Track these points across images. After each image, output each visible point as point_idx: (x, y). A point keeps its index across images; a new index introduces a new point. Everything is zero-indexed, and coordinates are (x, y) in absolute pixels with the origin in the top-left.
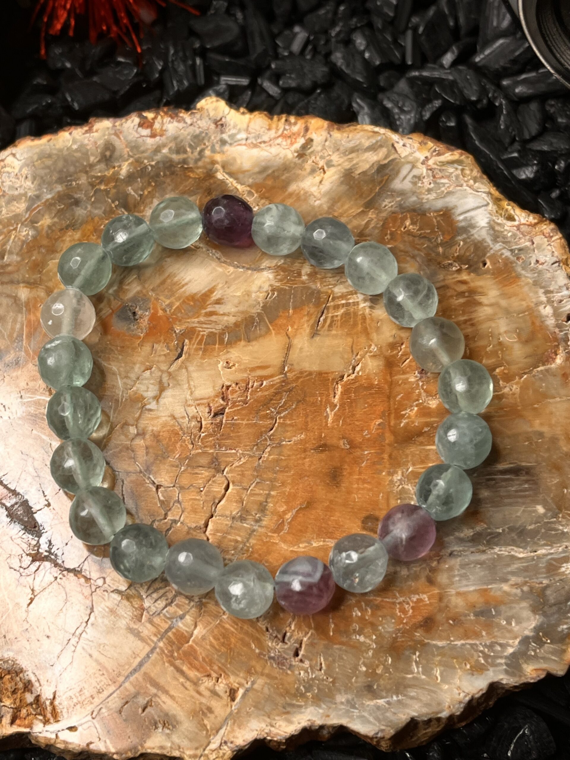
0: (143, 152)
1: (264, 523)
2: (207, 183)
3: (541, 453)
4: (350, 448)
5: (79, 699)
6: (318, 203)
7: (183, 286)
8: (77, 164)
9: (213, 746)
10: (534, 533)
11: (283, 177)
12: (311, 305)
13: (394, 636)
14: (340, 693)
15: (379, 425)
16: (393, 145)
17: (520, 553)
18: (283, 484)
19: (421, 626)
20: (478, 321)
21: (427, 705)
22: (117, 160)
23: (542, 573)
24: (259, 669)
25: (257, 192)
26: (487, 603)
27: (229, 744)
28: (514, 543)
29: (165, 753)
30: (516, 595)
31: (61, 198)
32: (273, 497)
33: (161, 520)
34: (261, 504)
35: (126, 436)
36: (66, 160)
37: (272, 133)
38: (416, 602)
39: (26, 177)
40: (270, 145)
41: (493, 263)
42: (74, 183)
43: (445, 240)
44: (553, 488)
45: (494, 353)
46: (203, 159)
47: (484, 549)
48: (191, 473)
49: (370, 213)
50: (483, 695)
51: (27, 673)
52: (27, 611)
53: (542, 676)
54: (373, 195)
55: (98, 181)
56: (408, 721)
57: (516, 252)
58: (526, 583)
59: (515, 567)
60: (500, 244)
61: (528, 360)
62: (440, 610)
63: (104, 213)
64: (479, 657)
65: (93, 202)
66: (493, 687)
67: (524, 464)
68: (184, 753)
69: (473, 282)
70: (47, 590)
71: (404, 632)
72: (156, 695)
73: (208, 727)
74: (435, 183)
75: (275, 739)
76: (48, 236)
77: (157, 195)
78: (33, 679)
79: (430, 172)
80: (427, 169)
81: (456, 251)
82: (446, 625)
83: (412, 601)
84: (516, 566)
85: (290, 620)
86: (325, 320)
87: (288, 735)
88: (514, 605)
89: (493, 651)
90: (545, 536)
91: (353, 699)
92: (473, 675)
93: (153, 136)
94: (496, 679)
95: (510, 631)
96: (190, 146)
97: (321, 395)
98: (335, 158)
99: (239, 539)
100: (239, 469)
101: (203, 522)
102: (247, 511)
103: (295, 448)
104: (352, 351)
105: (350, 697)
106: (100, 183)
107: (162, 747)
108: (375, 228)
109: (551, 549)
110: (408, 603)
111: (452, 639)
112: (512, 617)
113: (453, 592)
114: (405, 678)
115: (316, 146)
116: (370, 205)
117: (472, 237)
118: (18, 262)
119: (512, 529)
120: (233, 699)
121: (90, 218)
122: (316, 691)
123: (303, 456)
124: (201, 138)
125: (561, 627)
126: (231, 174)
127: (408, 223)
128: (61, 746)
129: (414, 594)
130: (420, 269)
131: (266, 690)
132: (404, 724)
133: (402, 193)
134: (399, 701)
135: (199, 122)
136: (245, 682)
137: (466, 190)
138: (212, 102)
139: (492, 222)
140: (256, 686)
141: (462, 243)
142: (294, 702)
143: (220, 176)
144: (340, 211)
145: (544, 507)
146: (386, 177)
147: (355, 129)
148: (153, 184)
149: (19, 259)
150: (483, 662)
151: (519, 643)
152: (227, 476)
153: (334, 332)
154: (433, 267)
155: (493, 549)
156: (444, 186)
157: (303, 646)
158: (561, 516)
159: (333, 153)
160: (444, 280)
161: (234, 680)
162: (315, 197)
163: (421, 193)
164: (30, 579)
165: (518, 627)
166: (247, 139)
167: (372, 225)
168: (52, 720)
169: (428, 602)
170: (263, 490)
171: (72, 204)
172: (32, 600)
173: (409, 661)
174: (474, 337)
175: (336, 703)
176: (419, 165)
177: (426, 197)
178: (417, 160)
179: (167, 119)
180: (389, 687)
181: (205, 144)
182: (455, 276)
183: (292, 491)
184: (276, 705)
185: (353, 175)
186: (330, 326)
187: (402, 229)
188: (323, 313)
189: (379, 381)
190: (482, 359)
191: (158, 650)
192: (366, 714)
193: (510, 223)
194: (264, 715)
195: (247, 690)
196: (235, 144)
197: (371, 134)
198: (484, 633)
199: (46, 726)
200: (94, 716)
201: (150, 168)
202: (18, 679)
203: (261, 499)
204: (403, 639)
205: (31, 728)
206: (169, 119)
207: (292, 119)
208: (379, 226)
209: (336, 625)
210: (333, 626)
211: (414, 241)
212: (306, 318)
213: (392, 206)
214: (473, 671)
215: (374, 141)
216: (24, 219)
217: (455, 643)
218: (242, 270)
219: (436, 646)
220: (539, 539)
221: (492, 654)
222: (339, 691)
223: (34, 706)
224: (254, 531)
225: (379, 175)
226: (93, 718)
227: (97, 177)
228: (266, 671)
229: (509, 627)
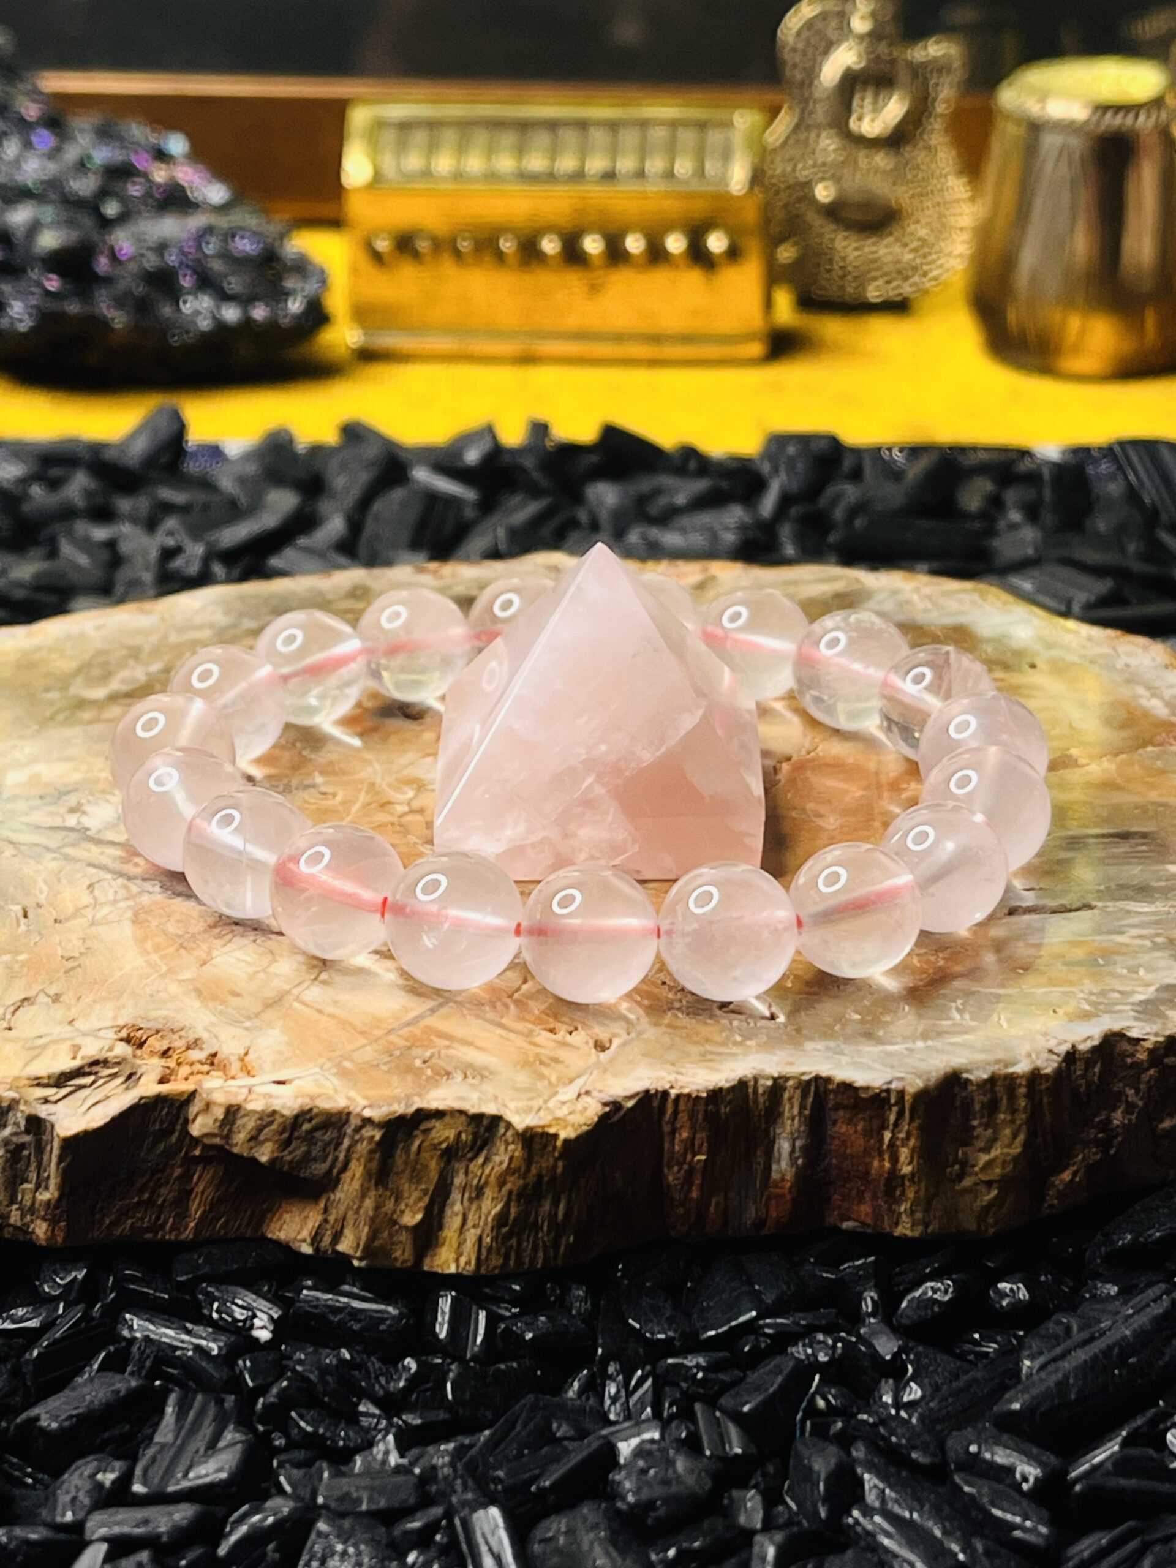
9: (562, 1098)
14: (813, 1041)
17: (1142, 907)
26: (1088, 955)
27: (595, 1093)
30: (1142, 946)
38: (950, 954)
51: (193, 1030)
58: (1159, 935)
59: (1134, 920)
60: (1059, 650)
61: (1125, 742)
64: (1081, 1003)
67: (1134, 829)
68: (505, 1106)
69: (1018, 679)
71: (931, 981)
72: (448, 1047)
73: (553, 1079)
75: (686, 1091)
78: (205, 1036)
82: (1011, 976)
83: (944, 954)
84: (1137, 919)
87: (711, 1087)
89: (1108, 998)
92: (1072, 1021)
93: (438, 578)
94: (1116, 1027)
95: (1136, 979)
107: (461, 1099)
111: (1024, 986)
112: (1138, 966)
113: (1021, 944)
115: (723, 582)
117: (1008, 646)
119: (1121, 886)
120: (601, 1050)
122: (764, 1039)
131: (665, 1040)
134: (929, 1048)
136: (624, 1033)
140: (646, 1037)
142: (722, 1050)
151: (1157, 990)
161: (602, 1032)
165: (1150, 975)
168: (240, 1076)
173: (943, 1008)
175: (805, 1051)
184: (687, 1052)
189: (856, 760)
191: (451, 1004)
192: (865, 1061)
194: (663, 1063)
195: (628, 1041)
198: (1086, 981)
199: (229, 1082)
200: (326, 1068)
205: (200, 1086)
214: (1071, 1018)
219: (994, 994)
221: (1106, 1001)
226: (324, 1071)
228: (665, 1021)
229: (1134, 976)
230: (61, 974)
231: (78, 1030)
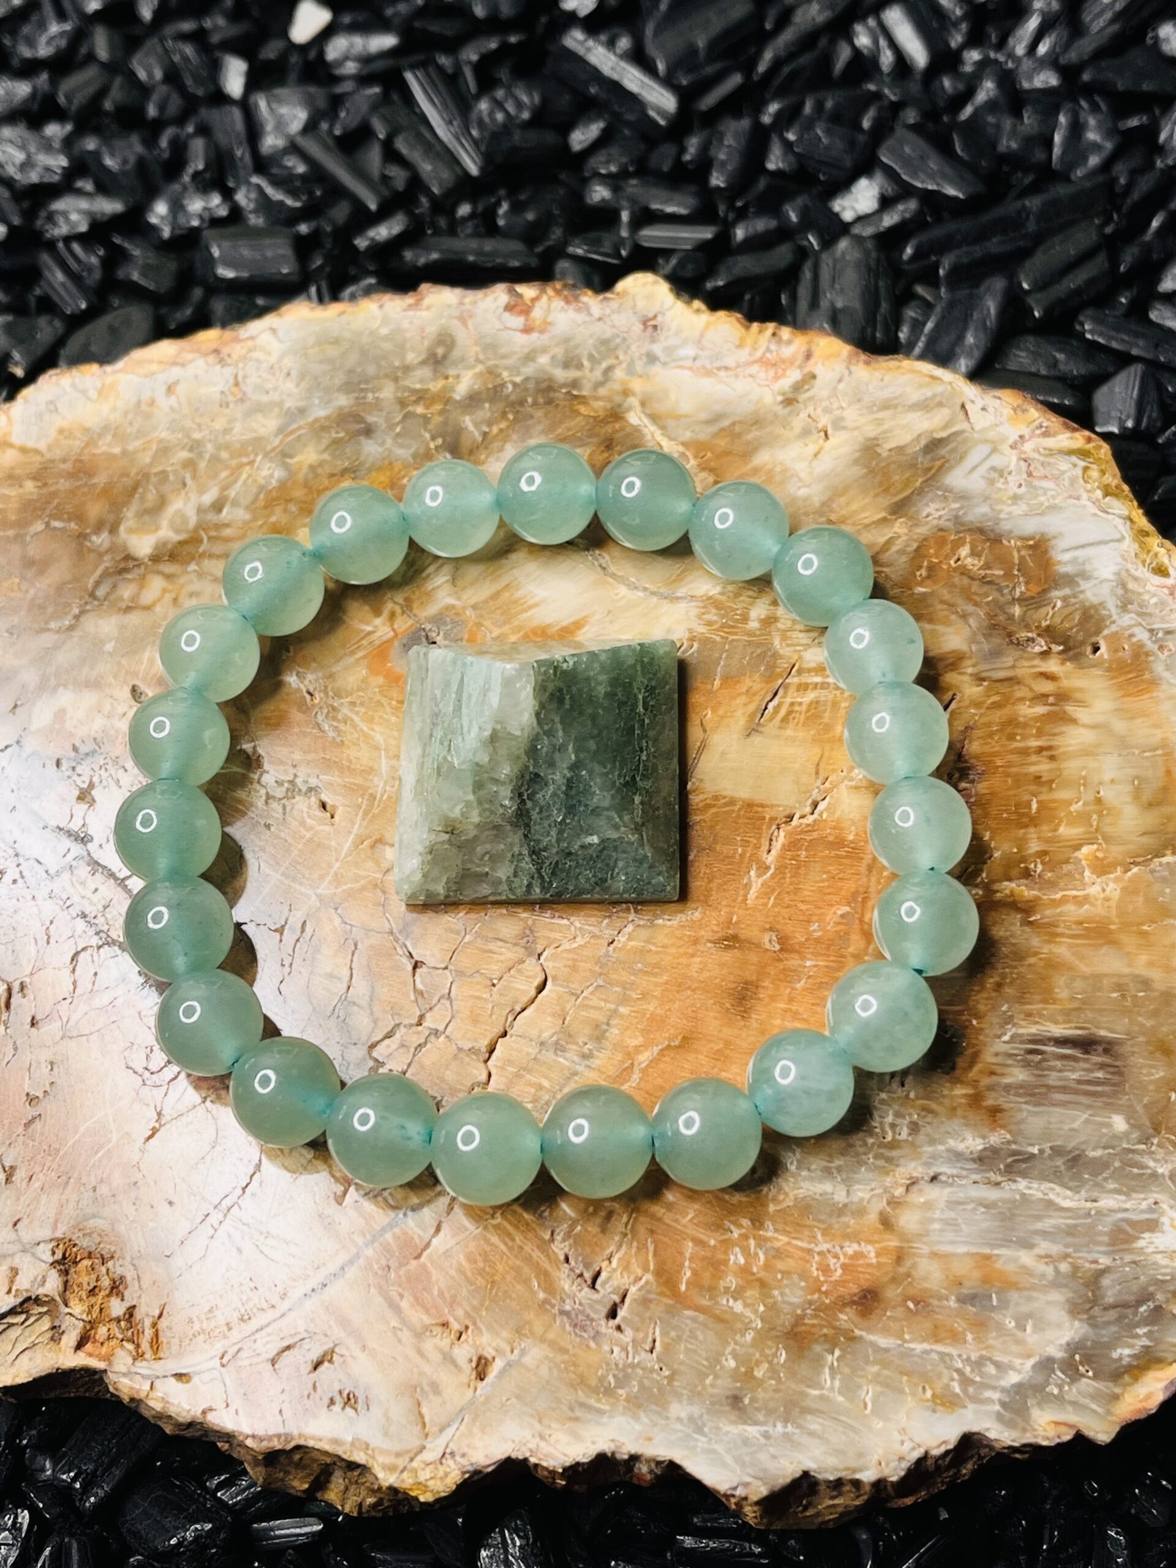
0: (504, 357)
1: (596, 1062)
2: (609, 429)
3: (1140, 1019)
4: (781, 950)
5: (205, 1326)
6: (803, 492)
7: (530, 608)
8: (383, 363)
9: (430, 1455)
10: (1099, 1166)
11: (750, 437)
12: (757, 677)
13: (799, 1312)
14: (680, 1401)
15: (842, 916)
16: (963, 406)
17: (1065, 1198)
18: (644, 996)
19: (853, 1303)
20: (1064, 753)
21: (838, 1452)
22: (455, 363)
23: (1100, 1244)
24: (538, 1328)
25: (696, 457)
26: (986, 1280)
27: (458, 1458)
28: (1056, 1177)
29: (340, 1453)
30: (1043, 1276)
31: (343, 418)
32: (622, 1016)
33: (411, 1025)
34: (597, 1026)
35: (377, 863)
36: (363, 353)
37: (744, 355)
38: (851, 1257)
39: (288, 374)
40: (737, 376)
41: (1114, 650)
42: (370, 396)
43: (1029, 594)
44: (1151, 1087)
45: (1083, 818)
46: (609, 385)
47: (999, 1179)
48: (481, 949)
49: (897, 524)
50: (947, 1452)
51: (121, 1262)
52: (142, 1151)
53: (1067, 1437)
54: (909, 491)
55: (413, 398)
56: (798, 1474)
57: (1160, 635)
58: (1066, 1256)
59: (1049, 1223)
60: (1133, 615)
61: (1145, 840)
62: (894, 1280)
63: (415, 456)
64: (953, 1379)
65: (398, 435)
66: (969, 1442)
67: (1103, 1033)
68: (373, 1458)
69: (1067, 678)
70: (184, 1118)
71: (820, 1309)
72: (342, 1343)
73: (427, 1419)
74: (1030, 485)
75: (545, 1464)
76: (306, 484)
77: (514, 437)
78: (130, 1276)
79: (1023, 465)
80: (1020, 459)
81: (1046, 616)
82: (899, 1312)
83: (845, 1255)
84: (1053, 1221)
85: (612, 1248)
86: (777, 709)
87: (568, 1462)
88: (1034, 1294)
89: (982, 1375)
90: (1119, 1174)
91: (701, 1416)
92: (934, 1411)
93: (527, 330)
94: (975, 1428)
95: (1018, 1342)
96: (591, 357)
97: (745, 843)
98: (851, 415)
99: (546, 1083)
100: (571, 956)
101: (486, 1042)
102: (570, 1036)
103: (678, 933)
104: (817, 773)
105: (696, 1410)
106: (417, 402)
107: (336, 1442)
108: (901, 552)
109: (1125, 1202)
110: (836, 1257)
111: (907, 1337)
112: (1030, 1315)
113: (925, 1250)
114: (806, 1395)
115: (820, 389)
116: (899, 509)
117: (1081, 596)
118: (246, 523)
119: (1057, 1151)
120: (481, 1376)
121: (386, 462)
122: (636, 1389)
123: (690, 951)
124: (612, 345)
125: (1119, 1351)
126: (654, 418)
127: (964, 551)
128: (157, 1406)
129: (851, 1242)
130: (972, 640)
131: (544, 1371)
132: (788, 1480)
133: (963, 496)
134: (787, 1436)
135: (615, 317)
136: (508, 1349)
137: (1084, 506)
138: (644, 285)
139: (1124, 574)
140: (527, 1360)
141: (1059, 604)
142: (592, 1402)
143: (635, 418)
144: (843, 512)
145: (1128, 1120)
146: (938, 463)
147: (899, 368)
148: (511, 416)
149: (247, 516)
150: (957, 1390)
151: (1034, 1366)
152: (545, 964)
153: (789, 732)
154: (997, 641)
155: (1015, 1181)
156: (1045, 494)
157: (628, 1300)
158: (1155, 1141)
159: (850, 404)
160: (1013, 667)
161: (487, 1342)
162: (800, 480)
163: (1000, 501)
164: (159, 1093)
165: (1036, 1336)
166: (695, 359)
167: (895, 548)
168: (148, 1355)
169: (874, 1261)
170: (605, 1001)
171: (359, 433)
172: (154, 1131)
173: (818, 1362)
174: (1052, 781)
175: (667, 1418)
176: (1005, 448)
177: (1007, 509)
178: (1004, 440)
179: (558, 303)
180: (771, 1405)
181: (617, 358)
182: (1036, 662)
183: (659, 1011)
184: (558, 1401)
185: (879, 450)
186: (785, 720)
187: (952, 562)
188: (776, 694)
189: (857, 835)
190: (1059, 825)
191: (361, 1261)
192: (720, 1448)
193: (1158, 580)
194: (532, 1416)
195: (509, 1365)
196: (673, 364)
197: (927, 380)
198: (969, 1337)
199: (137, 1363)
200: (225, 1361)
201: (510, 387)
202: (103, 1269)
203: (600, 1017)
204: (815, 1322)
205: (110, 1364)
206: (562, 303)
207: (786, 332)
208: (909, 549)
209: (695, 1273)
210: (689, 1274)
211: (970, 586)
212: (742, 700)
213: (940, 517)
214: (936, 1404)
215: (929, 394)
216: (269, 448)
217: (912, 1346)
218: (641, 594)
219: (873, 1345)
220: (1106, 1179)
221: (978, 1379)
222: (678, 1396)
223: (123, 1323)
224: (575, 1074)
225: (928, 457)
226: (223, 1366)
227: (414, 391)
228: (551, 1336)
229: (1020, 1334)
230: (21, 1129)
231: (20, 1241)
